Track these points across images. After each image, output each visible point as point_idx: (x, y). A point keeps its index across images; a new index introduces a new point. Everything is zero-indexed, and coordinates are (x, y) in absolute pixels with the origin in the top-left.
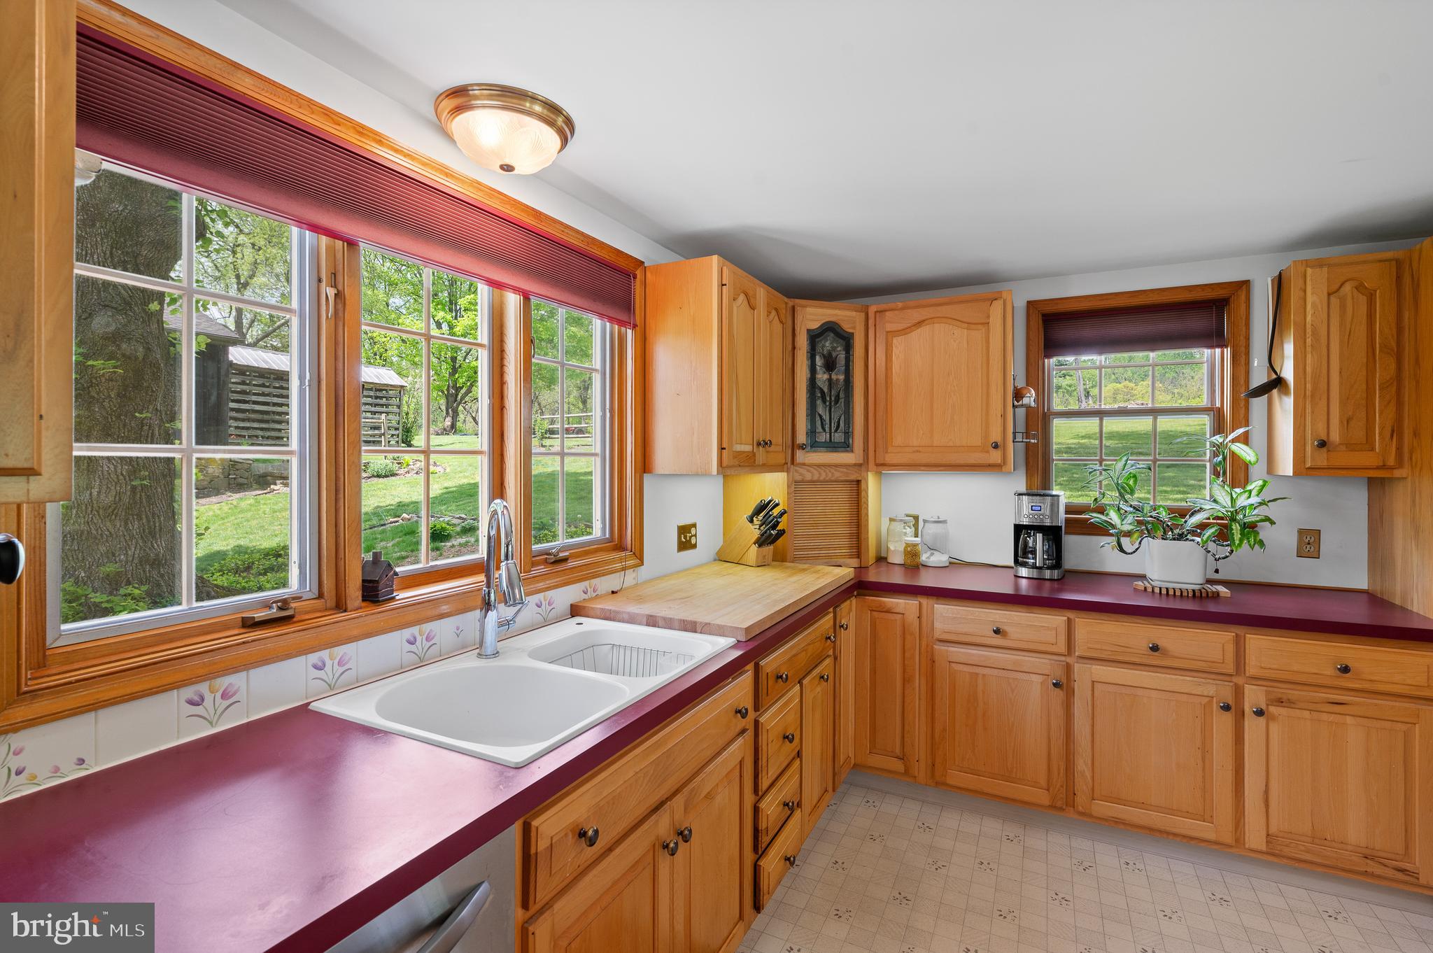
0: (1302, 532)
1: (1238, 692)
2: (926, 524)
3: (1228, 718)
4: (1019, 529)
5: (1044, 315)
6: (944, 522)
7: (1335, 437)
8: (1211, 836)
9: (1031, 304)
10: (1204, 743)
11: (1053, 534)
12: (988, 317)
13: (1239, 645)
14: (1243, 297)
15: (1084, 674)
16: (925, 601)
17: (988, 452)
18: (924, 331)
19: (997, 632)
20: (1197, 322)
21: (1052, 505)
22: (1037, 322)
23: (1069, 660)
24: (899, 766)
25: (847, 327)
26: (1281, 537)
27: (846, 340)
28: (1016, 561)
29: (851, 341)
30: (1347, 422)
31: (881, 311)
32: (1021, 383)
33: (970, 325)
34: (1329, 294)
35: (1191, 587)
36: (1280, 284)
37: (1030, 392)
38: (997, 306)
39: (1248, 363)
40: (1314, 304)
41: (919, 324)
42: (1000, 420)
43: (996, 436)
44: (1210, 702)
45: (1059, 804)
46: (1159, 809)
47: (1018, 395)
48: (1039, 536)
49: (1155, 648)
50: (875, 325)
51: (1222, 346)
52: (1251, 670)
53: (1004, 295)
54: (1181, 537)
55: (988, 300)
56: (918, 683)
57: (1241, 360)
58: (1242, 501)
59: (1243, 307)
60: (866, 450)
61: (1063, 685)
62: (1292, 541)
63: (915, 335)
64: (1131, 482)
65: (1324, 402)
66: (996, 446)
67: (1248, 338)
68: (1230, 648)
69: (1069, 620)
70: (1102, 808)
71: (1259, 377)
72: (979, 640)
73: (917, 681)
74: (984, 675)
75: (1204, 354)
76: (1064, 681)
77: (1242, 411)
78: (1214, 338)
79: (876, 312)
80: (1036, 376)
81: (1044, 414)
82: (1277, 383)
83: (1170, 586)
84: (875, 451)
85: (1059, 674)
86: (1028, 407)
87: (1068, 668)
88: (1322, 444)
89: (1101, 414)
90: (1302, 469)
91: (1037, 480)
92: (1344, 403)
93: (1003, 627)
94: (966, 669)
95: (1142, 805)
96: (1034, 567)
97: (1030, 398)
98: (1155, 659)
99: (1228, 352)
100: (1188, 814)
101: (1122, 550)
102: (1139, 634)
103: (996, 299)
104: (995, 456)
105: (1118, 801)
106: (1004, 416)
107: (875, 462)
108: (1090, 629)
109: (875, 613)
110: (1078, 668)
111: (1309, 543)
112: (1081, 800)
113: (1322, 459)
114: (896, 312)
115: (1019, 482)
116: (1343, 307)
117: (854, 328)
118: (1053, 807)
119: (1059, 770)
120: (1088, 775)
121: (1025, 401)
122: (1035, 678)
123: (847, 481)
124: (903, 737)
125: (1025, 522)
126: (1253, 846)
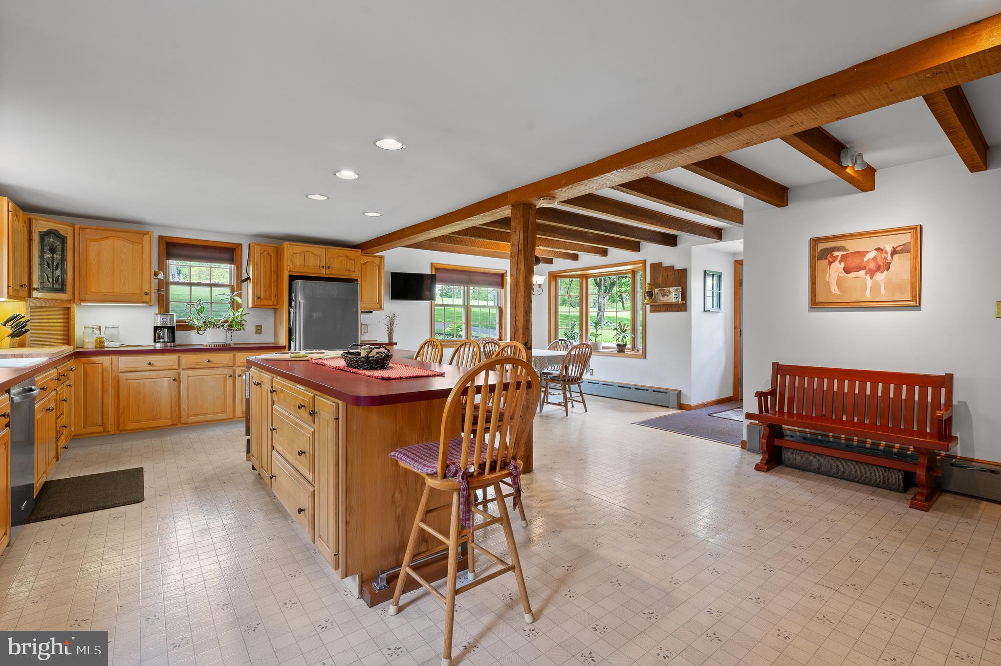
0: (257, 326)
1: (234, 371)
2: (107, 329)
3: (231, 379)
4: (156, 328)
5: (166, 242)
6: (118, 327)
7: (262, 296)
8: (227, 417)
9: (160, 237)
10: (224, 389)
11: (172, 329)
12: (143, 241)
13: (234, 356)
14: (240, 249)
15: (184, 375)
16: (114, 357)
17: (142, 296)
18: (109, 242)
19: (150, 364)
20: (226, 255)
21: (171, 318)
22: (163, 245)
23: (178, 371)
24: (101, 429)
25: (63, 233)
26: (250, 327)
27: (63, 240)
28: (155, 341)
29: (65, 240)
30: (265, 291)
31: (83, 228)
32: (157, 270)
33: (133, 243)
34: (261, 254)
35: (222, 344)
36: (249, 246)
37: (161, 273)
38: (146, 238)
39: (241, 271)
40: (257, 256)
41: (106, 238)
42: (148, 284)
43: (146, 290)
44: (226, 376)
45: (175, 423)
46: (210, 413)
47: (156, 274)
48: (166, 330)
49: (209, 361)
50: (79, 234)
51: (234, 264)
52: (238, 364)
53: (150, 233)
54: (219, 327)
55: (142, 234)
56: (111, 391)
57: (239, 269)
58: (237, 314)
59: (240, 252)
60: (74, 293)
61: (177, 380)
62: (254, 329)
63: (104, 242)
64: (202, 310)
65: (259, 285)
66: (146, 294)
67: (241, 263)
68: (232, 358)
69: (179, 356)
70: (191, 419)
71: (245, 276)
72: (140, 369)
73: (110, 391)
74: (143, 382)
75: (228, 266)
76: (177, 378)
77: (240, 287)
78: (231, 261)
79: (80, 228)
80: (162, 267)
81: (166, 283)
82: (248, 278)
83: (215, 344)
84: (79, 294)
85: (176, 376)
86: (160, 279)
87: (179, 374)
88: (259, 298)
89: (191, 284)
90: (255, 306)
91: (163, 310)
92: (264, 286)
93: (152, 362)
94: (135, 381)
95: (205, 414)
96: (164, 342)
97: (161, 276)
98: (209, 365)
99: (235, 266)
100: (219, 412)
101: (199, 333)
102: (203, 358)
103: (146, 234)
104: (146, 298)
105: (198, 415)
106: (150, 282)
107: (79, 298)
108: (186, 359)
109: (85, 365)
110: (182, 373)
111: (259, 329)
112: (183, 420)
113: (259, 302)
114: (93, 230)
115: (156, 310)
116: (264, 258)
117: (67, 234)
118: (173, 425)
119: (175, 411)
120: (186, 409)
121: (159, 277)
122: (165, 379)
123: (61, 307)
124: (102, 416)
125: (159, 325)
126: (238, 416)
